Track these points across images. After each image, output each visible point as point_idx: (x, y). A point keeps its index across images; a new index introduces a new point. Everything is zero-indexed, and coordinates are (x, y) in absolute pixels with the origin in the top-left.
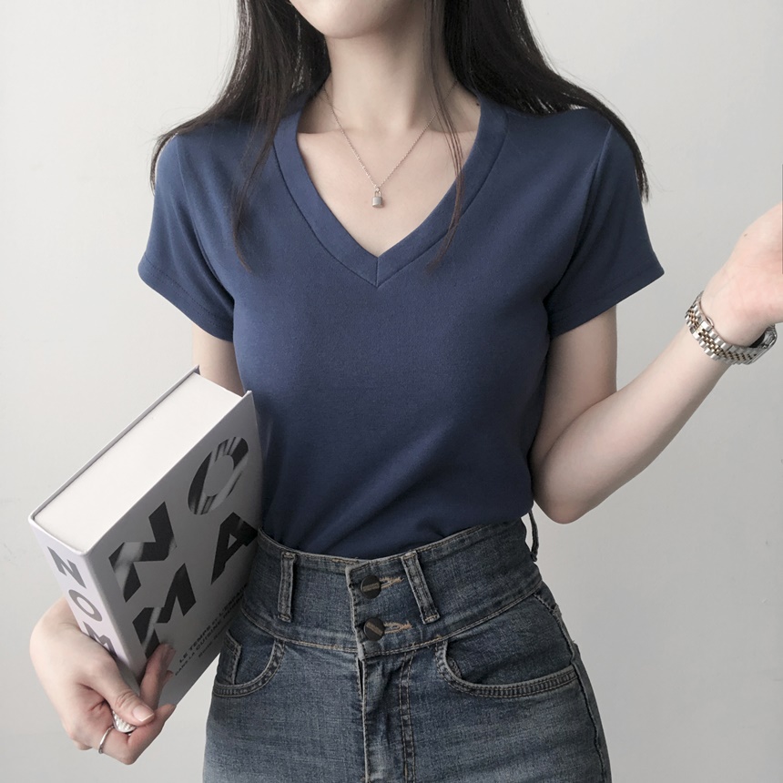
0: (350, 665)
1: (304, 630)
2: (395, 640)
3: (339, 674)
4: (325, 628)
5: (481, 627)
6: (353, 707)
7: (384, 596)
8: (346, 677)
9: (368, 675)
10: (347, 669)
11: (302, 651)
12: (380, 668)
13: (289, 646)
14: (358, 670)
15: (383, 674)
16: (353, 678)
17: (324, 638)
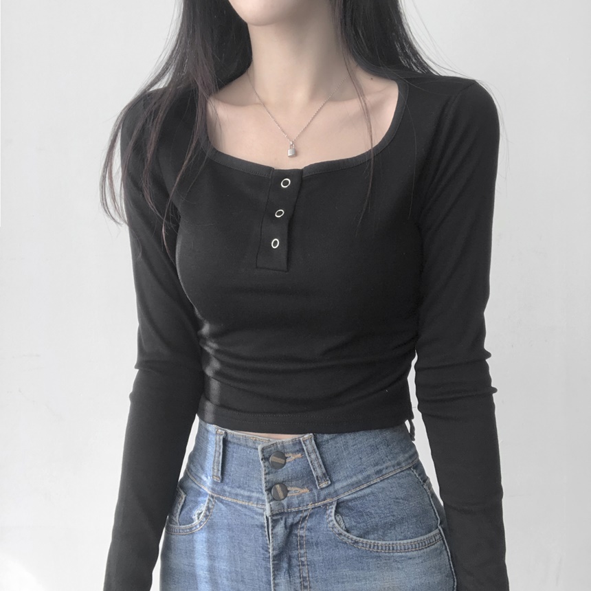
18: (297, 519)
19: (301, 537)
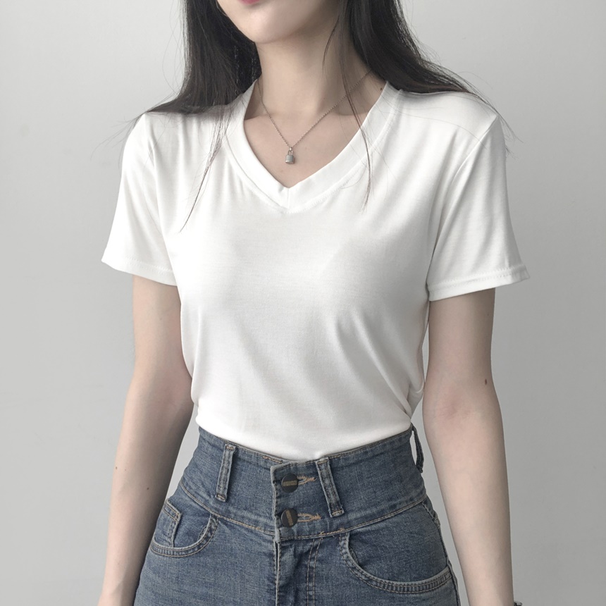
0: (269, 544)
1: (235, 511)
2: (306, 528)
3: (259, 550)
4: (251, 512)
5: (379, 525)
6: (268, 580)
7: (300, 492)
8: (265, 554)
9: (282, 554)
10: (266, 547)
11: (231, 527)
12: (292, 549)
13: (222, 522)
14: (275, 550)
15: (295, 555)
16: (271, 555)
17: (250, 520)
18: (307, 547)
19: (312, 568)
